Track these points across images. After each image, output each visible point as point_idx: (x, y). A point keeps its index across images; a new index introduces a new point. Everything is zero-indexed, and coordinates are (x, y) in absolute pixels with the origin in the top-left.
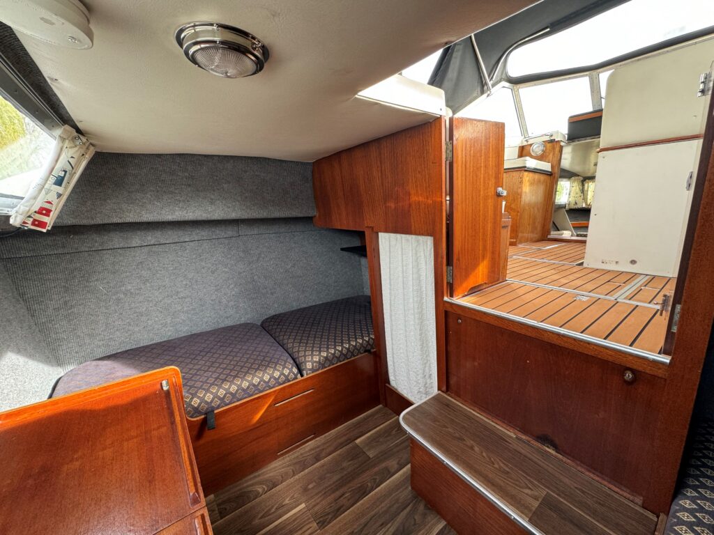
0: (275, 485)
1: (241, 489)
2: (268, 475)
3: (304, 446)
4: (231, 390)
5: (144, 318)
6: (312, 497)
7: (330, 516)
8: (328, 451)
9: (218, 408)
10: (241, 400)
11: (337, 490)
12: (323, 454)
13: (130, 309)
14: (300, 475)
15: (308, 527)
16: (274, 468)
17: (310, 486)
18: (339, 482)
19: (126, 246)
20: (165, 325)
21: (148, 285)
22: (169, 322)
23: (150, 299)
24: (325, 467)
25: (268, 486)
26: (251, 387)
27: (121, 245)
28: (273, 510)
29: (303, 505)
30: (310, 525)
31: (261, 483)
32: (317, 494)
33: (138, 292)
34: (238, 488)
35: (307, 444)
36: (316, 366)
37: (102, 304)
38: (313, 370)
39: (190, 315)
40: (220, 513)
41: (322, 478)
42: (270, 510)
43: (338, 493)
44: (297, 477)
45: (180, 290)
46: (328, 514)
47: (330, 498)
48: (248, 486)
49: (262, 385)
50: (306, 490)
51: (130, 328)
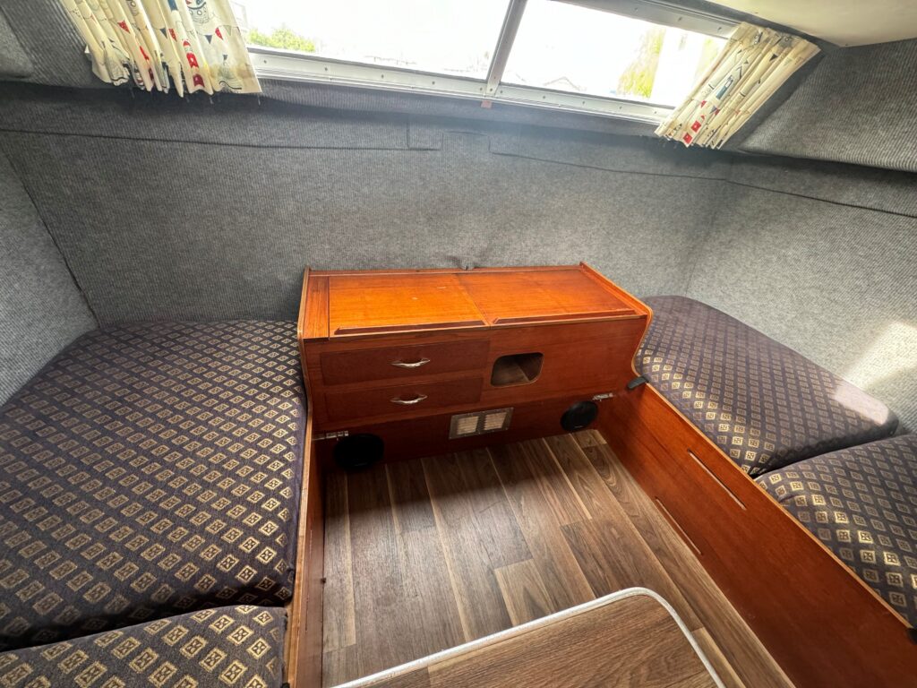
0: (616, 494)
1: (611, 463)
2: (629, 491)
3: (680, 539)
4: (673, 384)
5: (770, 296)
6: (599, 528)
7: (573, 541)
8: (675, 571)
9: (653, 384)
10: (672, 403)
11: (609, 562)
12: (666, 561)
13: (769, 278)
14: (631, 523)
15: (565, 516)
16: (639, 497)
17: (613, 530)
18: (619, 567)
19: (832, 199)
20: (781, 318)
21: (811, 260)
22: (789, 318)
23: (796, 279)
24: (644, 558)
25: (615, 487)
26: (688, 403)
27: (827, 197)
28: (586, 488)
29: (590, 517)
30: (567, 519)
31: (619, 481)
32: (603, 534)
33: (793, 262)
34: (613, 462)
35: (685, 545)
36: (782, 491)
37: (752, 258)
38: (771, 489)
39: (819, 329)
40: (588, 448)
41: (626, 548)
42: (587, 486)
43: (603, 562)
44: (627, 519)
45: (841, 288)
46: (577, 541)
47: (597, 550)
48: (615, 470)
49: (698, 416)
50: (609, 524)
51: (751, 297)
